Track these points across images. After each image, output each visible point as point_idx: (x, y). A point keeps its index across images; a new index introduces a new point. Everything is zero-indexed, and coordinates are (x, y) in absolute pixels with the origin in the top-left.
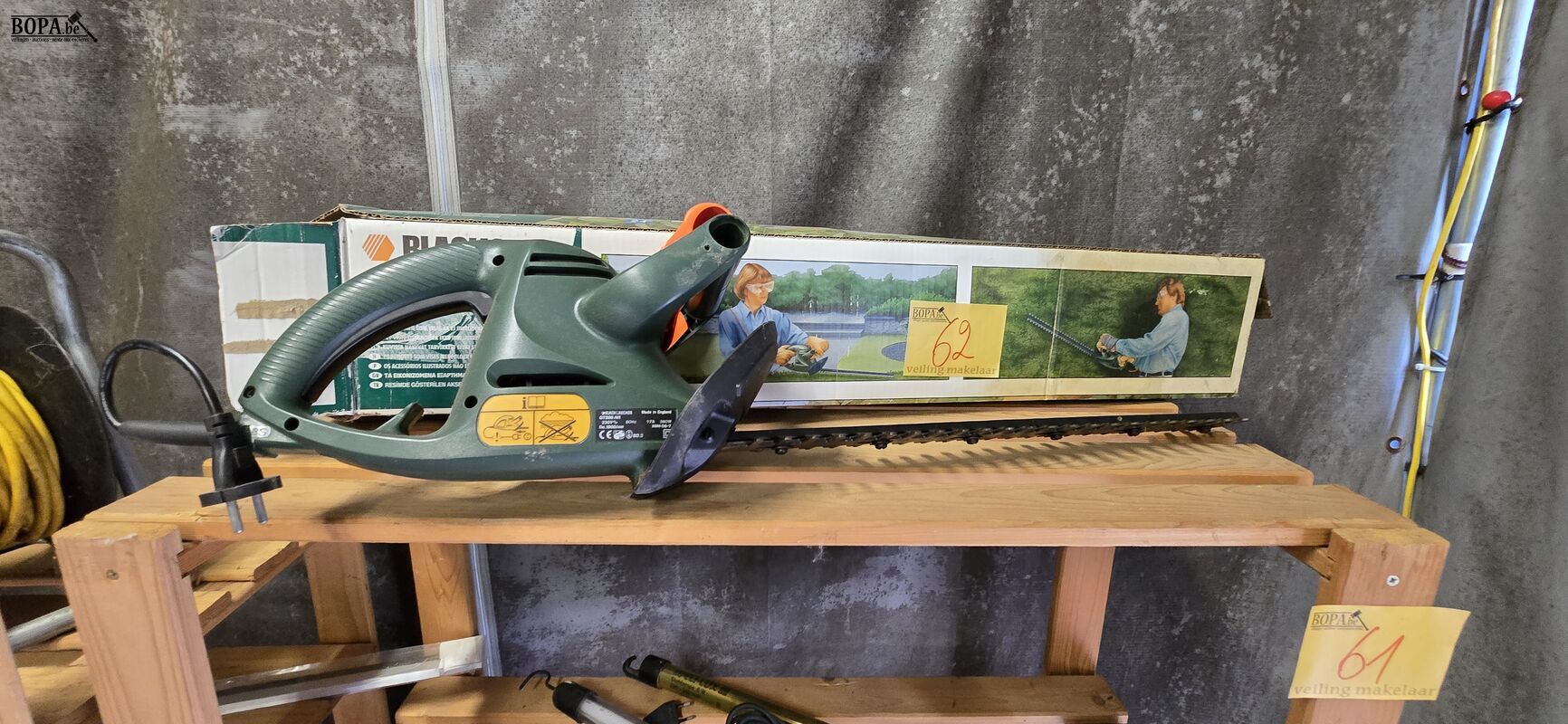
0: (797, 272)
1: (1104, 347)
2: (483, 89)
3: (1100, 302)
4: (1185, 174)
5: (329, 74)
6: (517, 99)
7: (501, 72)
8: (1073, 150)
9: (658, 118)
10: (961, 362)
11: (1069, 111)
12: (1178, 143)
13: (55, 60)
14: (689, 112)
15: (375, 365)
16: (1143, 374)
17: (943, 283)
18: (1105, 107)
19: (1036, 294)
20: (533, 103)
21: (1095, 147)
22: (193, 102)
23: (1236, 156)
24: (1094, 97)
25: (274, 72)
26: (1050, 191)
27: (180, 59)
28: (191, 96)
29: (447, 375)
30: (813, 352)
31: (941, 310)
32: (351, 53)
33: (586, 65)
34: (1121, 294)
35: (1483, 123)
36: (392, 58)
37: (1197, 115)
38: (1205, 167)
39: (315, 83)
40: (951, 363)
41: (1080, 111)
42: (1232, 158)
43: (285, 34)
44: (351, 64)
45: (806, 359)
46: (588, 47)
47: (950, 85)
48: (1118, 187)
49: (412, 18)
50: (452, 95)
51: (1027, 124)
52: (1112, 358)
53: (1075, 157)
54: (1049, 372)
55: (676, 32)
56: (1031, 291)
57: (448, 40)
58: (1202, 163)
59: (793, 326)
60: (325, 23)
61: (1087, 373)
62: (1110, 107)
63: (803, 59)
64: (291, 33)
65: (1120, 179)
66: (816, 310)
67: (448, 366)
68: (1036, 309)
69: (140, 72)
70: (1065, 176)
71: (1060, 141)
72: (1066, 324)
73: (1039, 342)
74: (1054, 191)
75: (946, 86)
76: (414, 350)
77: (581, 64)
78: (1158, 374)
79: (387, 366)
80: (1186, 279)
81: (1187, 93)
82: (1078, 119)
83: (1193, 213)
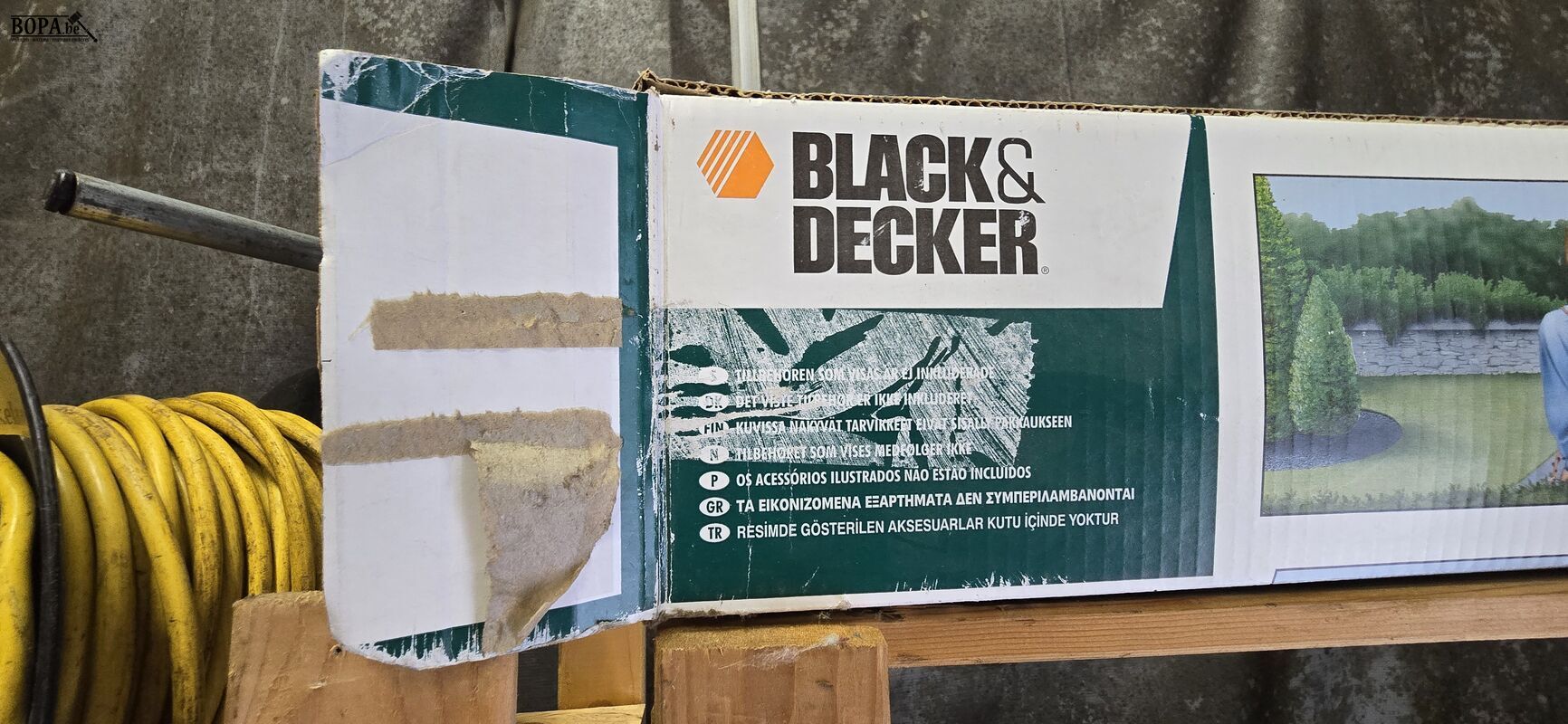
15: (714, 479)
29: (887, 502)
67: (891, 476)
76: (811, 436)
79: (744, 480)
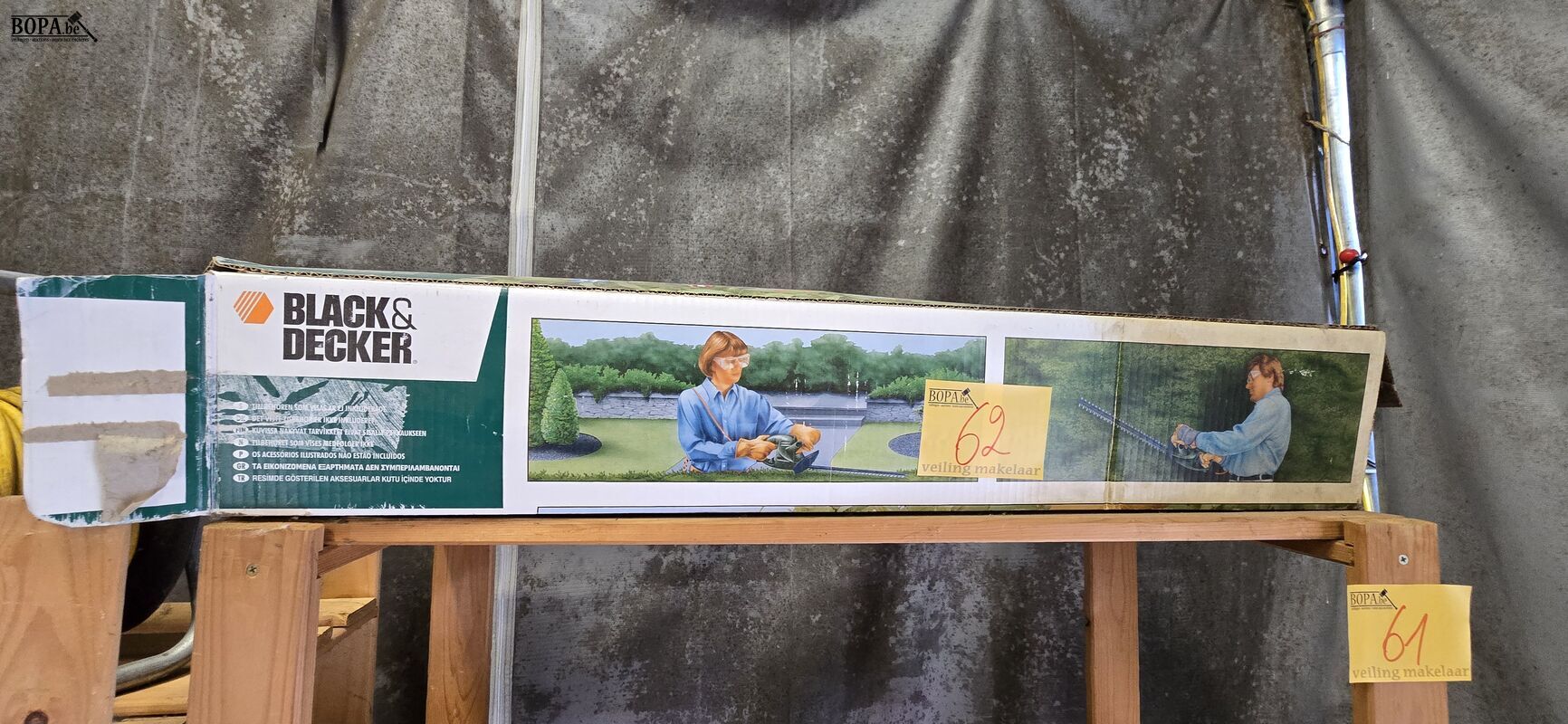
1: (1181, 442)
2: (561, 233)
4: (1133, 308)
5: (435, 217)
6: (587, 243)
7: (575, 222)
8: (1043, 288)
9: (699, 260)
11: (1036, 258)
12: (1123, 285)
13: (201, 201)
14: (724, 256)
18: (1062, 255)
20: (599, 246)
21: (1059, 286)
22: (307, 233)
23: (1169, 295)
24: (1053, 248)
25: (385, 213)
27: (305, 200)
28: (307, 228)
32: (457, 202)
33: (644, 219)
35: (1346, 271)
36: (491, 207)
37: (1133, 264)
38: (1149, 302)
39: (420, 222)
41: (1044, 257)
42: (1166, 296)
43: (402, 184)
44: (455, 210)
46: (646, 206)
47: (936, 236)
49: (509, 180)
50: (534, 237)
51: (1003, 267)
53: (1045, 293)
55: (716, 197)
57: (536, 197)
58: (1144, 300)
59: (774, 412)
60: (438, 179)
62: (1066, 256)
63: (817, 219)
64: (407, 184)
69: (265, 212)
71: (1031, 280)
75: (933, 237)
77: (640, 219)
78: (1253, 479)
81: (1122, 247)
82: (1043, 264)
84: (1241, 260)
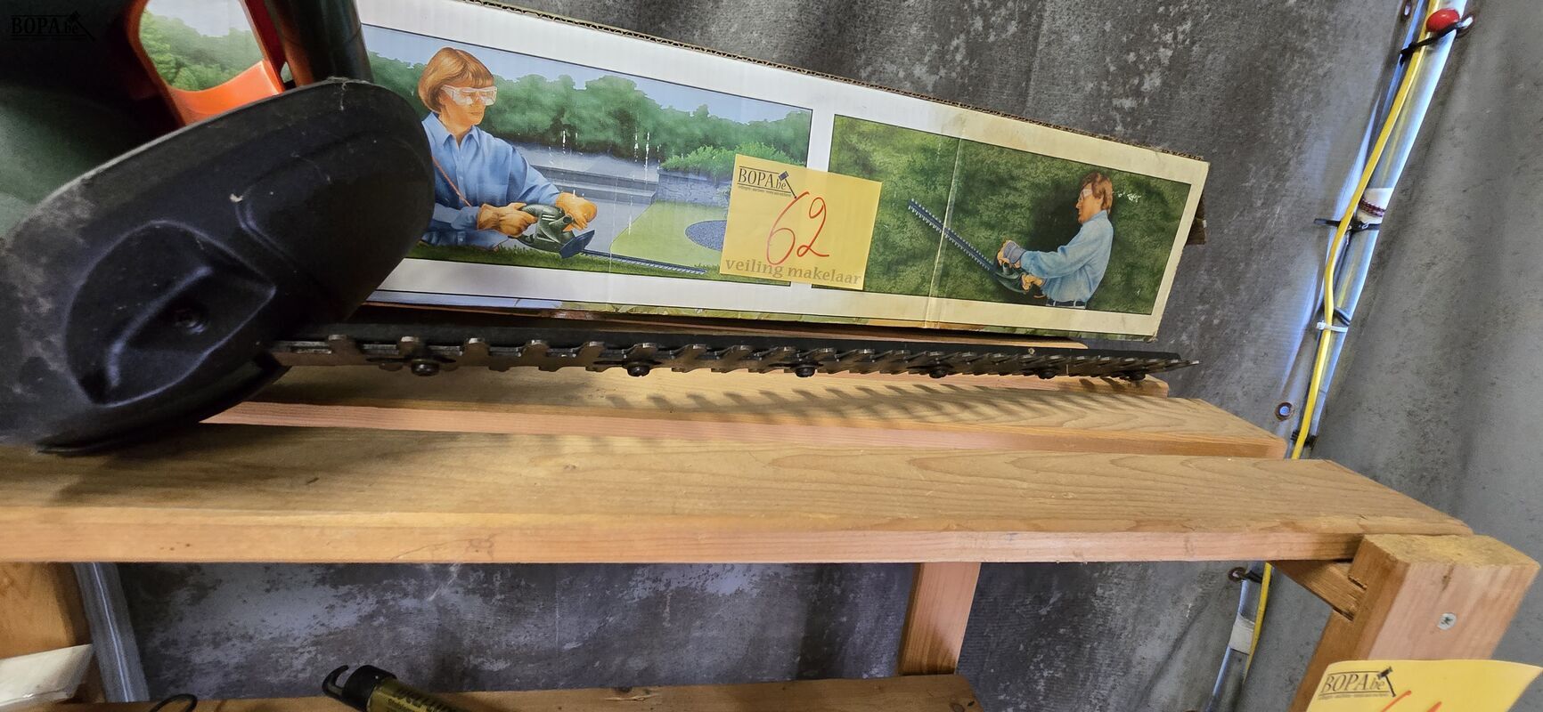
0: (542, 78)
1: (1007, 260)
3: (1008, 195)
4: (1112, 69)
8: (986, 17)
10: (809, 261)
12: (1108, 27)
16: (1051, 302)
17: (788, 134)
19: (923, 171)
21: (1011, 17)
23: (1170, 53)
26: (952, 69)
30: (569, 221)
31: (784, 176)
34: (1035, 186)
35: (1424, 47)
38: (1135, 62)
40: (794, 261)
42: (1165, 54)
45: (556, 231)
48: (1033, 77)
52: (1015, 277)
53: (987, 26)
54: (933, 288)
56: (918, 165)
58: (1132, 57)
59: (531, 173)
61: (982, 294)
65: (1036, 65)
66: (573, 147)
68: (922, 194)
70: (973, 51)
72: (959, 220)
73: (922, 242)
74: (959, 69)
78: (1069, 304)
80: (1117, 177)
83: (1115, 120)
84: (1290, 10)
